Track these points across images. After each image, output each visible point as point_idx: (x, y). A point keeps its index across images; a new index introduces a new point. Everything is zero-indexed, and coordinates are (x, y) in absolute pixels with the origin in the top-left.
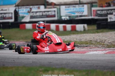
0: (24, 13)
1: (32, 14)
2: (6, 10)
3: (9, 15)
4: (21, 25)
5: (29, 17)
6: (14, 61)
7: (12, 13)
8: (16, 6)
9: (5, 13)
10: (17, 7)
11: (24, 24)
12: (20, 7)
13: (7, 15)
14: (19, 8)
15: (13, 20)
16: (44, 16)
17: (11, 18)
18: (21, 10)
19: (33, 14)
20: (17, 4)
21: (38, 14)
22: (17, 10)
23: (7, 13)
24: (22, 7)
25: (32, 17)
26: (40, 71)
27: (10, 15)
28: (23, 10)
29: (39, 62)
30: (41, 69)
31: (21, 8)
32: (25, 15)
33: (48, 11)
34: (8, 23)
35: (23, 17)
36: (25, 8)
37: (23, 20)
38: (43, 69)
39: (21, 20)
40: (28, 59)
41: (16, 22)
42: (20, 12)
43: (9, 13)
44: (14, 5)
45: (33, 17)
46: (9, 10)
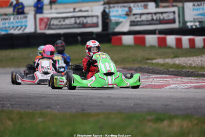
0: (120, 16)
1: (132, 18)
2: (87, 11)
3: (92, 20)
4: (114, 38)
5: (128, 23)
6: (101, 102)
7: (97, 17)
8: (105, 4)
9: (85, 17)
10: (107, 6)
11: (119, 36)
12: (112, 6)
13: (89, 21)
14: (110, 7)
15: (99, 29)
16: (154, 22)
17: (96, 25)
18: (113, 11)
19: (136, 18)
20: (106, 0)
21: (144, 18)
22: (107, 10)
23: (88, 16)
24: (116, 5)
25: (133, 23)
26: (149, 121)
27: (94, 20)
28: (117, 11)
29: (147, 104)
30: (149, 118)
31: (114, 7)
32: (121, 20)
33: (162, 13)
34: (91, 33)
35: (117, 24)
36: (121, 7)
37: (118, 29)
38: (153, 117)
39: (114, 29)
40: (127, 98)
41: (106, 32)
42: (111, 14)
43: (92, 16)
44: (102, 3)
45: (135, 23)
46: (92, 11)
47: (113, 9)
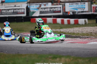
0: (35, 9)
1: (41, 10)
2: (19, 6)
3: (22, 11)
4: (32, 19)
5: (39, 12)
6: (27, 49)
7: (24, 9)
8: (27, 3)
9: (19, 9)
10: (29, 4)
11: (34, 18)
12: (31, 4)
13: (20, 11)
14: (30, 5)
15: (25, 15)
16: (51, 12)
17: (23, 13)
18: (31, 7)
19: (43, 10)
20: (28, 1)
21: (46, 10)
22: (29, 6)
23: (20, 9)
24: (33, 4)
25: (41, 12)
27: (23, 11)
28: (34, 7)
29: (48, 50)
30: (50, 57)
31: (32, 5)
32: (35, 11)
33: (55, 8)
34: (21, 17)
35: (34, 12)
36: (35, 5)
37: (34, 15)
38: (52, 56)
40: (39, 47)
41: (28, 16)
42: (31, 8)
43: (22, 9)
44: (26, 2)
45: (42, 12)
46: (21, 6)
47: (32, 6)
